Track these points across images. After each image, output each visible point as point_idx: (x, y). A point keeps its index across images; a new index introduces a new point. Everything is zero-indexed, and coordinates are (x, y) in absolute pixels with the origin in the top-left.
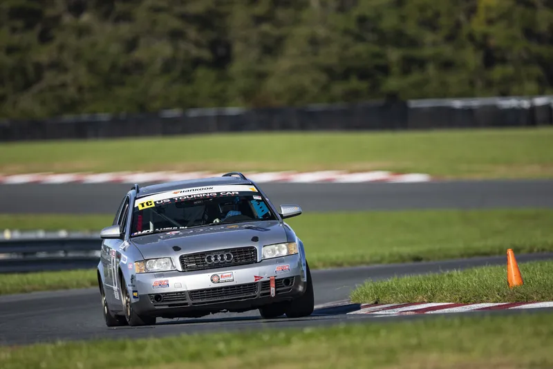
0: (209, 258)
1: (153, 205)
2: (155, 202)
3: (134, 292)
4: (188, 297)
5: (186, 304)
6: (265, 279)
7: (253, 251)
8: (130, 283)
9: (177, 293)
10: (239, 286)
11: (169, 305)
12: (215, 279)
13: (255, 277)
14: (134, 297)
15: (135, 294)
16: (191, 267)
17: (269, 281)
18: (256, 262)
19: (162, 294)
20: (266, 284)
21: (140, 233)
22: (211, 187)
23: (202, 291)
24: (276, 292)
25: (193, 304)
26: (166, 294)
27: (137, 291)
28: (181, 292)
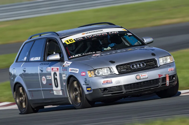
0: (133, 66)
1: (74, 41)
2: (74, 40)
3: (87, 88)
4: (123, 88)
5: (122, 92)
6: (164, 76)
7: (154, 61)
8: (84, 83)
9: (117, 86)
10: (150, 81)
11: (112, 94)
12: (138, 77)
13: (159, 75)
14: (88, 91)
15: (89, 89)
16: (122, 71)
17: (166, 77)
18: (157, 67)
19: (108, 87)
20: (164, 79)
21: (74, 56)
22: (102, 30)
23: (131, 84)
24: (169, 83)
25: (126, 92)
26: (110, 87)
27: (90, 87)
28: (119, 86)
